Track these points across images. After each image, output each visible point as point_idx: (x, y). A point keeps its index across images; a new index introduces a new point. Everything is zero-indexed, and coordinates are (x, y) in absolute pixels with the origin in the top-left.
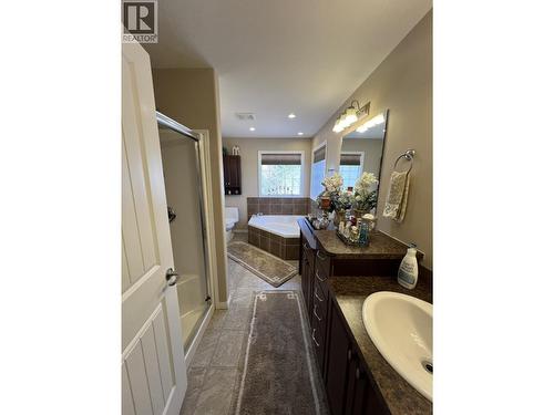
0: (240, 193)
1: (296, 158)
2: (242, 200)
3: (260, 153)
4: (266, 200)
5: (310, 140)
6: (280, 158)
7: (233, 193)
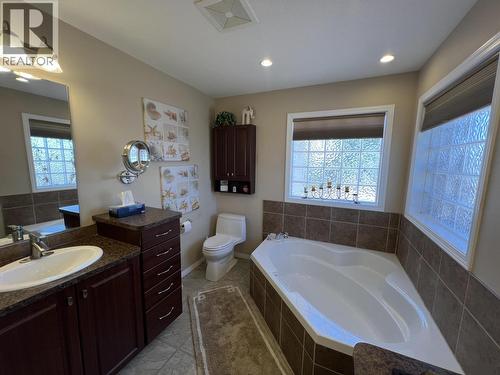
0: (251, 191)
1: (371, 122)
2: (254, 205)
3: (291, 117)
4: (299, 209)
5: (412, 77)
6: (332, 124)
7: (240, 191)
